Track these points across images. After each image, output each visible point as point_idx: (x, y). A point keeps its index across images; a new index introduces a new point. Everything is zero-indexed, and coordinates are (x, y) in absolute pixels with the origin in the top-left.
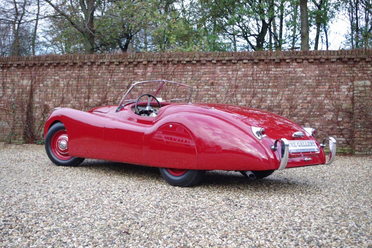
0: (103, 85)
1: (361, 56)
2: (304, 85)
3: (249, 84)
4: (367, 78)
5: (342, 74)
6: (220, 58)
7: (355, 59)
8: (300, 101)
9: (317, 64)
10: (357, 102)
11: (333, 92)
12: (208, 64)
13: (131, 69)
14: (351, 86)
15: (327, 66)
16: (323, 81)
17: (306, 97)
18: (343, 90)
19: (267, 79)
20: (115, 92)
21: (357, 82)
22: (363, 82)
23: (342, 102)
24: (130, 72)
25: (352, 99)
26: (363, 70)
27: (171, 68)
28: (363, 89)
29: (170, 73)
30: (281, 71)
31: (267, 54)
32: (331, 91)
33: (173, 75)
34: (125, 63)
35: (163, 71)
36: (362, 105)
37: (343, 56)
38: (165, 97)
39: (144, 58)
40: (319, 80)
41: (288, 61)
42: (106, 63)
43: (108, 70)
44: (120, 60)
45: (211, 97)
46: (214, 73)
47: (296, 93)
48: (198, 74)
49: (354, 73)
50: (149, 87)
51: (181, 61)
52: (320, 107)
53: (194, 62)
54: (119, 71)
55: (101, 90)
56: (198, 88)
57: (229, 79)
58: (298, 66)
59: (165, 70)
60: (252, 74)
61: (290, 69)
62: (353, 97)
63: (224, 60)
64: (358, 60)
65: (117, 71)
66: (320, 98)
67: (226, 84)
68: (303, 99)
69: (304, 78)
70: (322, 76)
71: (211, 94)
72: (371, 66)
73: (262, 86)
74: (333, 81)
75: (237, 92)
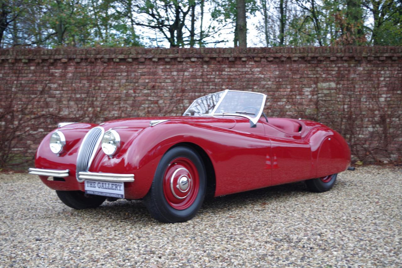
0: (7, 90)
1: (326, 54)
2: (263, 88)
3: (198, 87)
4: (331, 79)
5: (305, 75)
6: (163, 56)
7: (319, 58)
9: (277, 63)
10: (322, 107)
11: (296, 95)
12: (147, 62)
13: (45, 68)
14: (314, 88)
15: (288, 66)
16: (283, 83)
18: (307, 93)
19: (220, 82)
20: (24, 99)
21: (322, 83)
22: (327, 84)
23: (305, 107)
24: (44, 72)
25: (317, 103)
26: (327, 70)
27: (99, 68)
28: (327, 92)
29: (99, 74)
30: (236, 71)
31: (220, 51)
32: (293, 94)
33: (103, 76)
34: (36, 61)
35: (89, 71)
36: (328, 110)
37: (306, 55)
38: (93, 104)
39: (63, 55)
40: (279, 81)
41: (244, 59)
42: (10, 61)
43: (12, 69)
44: (31, 56)
45: (152, 104)
46: (155, 74)
48: (135, 75)
49: (317, 74)
50: (70, 92)
51: (112, 59)
52: (282, 113)
53: (130, 60)
54: (29, 71)
55: (4, 96)
56: (135, 92)
57: (174, 82)
58: (255, 66)
59: (91, 70)
60: (202, 75)
61: (246, 69)
62: (318, 101)
63: (167, 57)
64: (322, 59)
65: (26, 72)
66: (281, 103)
67: (170, 88)
70: (282, 78)
71: (152, 99)
72: (336, 66)
73: (214, 90)
74: (295, 83)
75: (184, 97)
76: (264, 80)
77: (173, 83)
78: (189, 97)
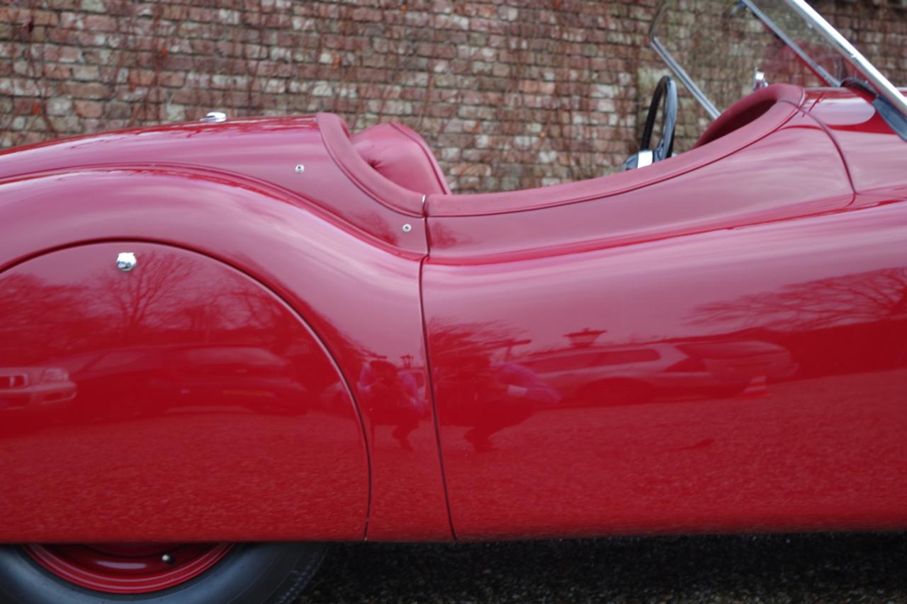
2: (467, 72)
3: (224, 46)
5: (599, 34)
8: (452, 152)
11: (569, 111)
14: (626, 87)
16: (531, 58)
17: (474, 132)
18: (604, 106)
19: (308, 31)
21: (649, 71)
23: (599, 159)
32: (563, 108)
40: (519, 50)
47: (436, 112)
49: (635, 31)
66: (526, 141)
67: (100, 40)
68: (463, 142)
69: (463, 36)
70: (528, 37)
71: (18, 91)
72: (689, 10)
73: (289, 67)
74: (567, 60)
75: (164, 91)
76: (469, 38)
77: (116, 16)
78: (185, 90)
